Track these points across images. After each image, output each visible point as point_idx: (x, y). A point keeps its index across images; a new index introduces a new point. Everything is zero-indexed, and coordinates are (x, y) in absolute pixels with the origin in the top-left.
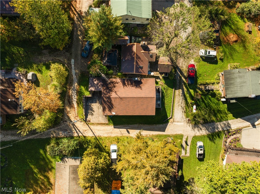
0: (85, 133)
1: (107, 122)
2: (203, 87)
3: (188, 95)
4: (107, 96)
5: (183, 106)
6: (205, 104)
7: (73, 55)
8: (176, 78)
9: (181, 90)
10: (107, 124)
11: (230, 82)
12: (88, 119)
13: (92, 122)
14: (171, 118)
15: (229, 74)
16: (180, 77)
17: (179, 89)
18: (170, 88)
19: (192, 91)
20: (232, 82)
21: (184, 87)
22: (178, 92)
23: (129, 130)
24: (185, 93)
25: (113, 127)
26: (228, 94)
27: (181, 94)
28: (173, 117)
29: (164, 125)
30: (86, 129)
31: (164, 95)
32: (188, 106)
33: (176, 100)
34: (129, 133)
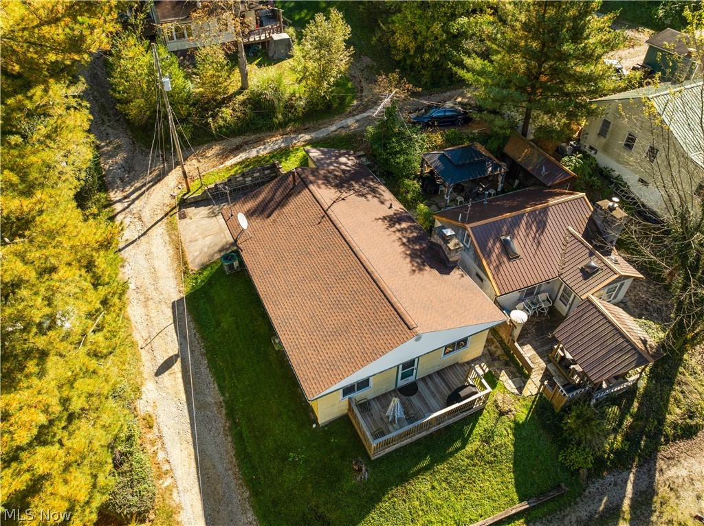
0: (127, 220)
1: (194, 267)
4: (312, 178)
8: (592, 489)
10: (185, 271)
12: (191, 211)
13: (182, 224)
18: (510, 477)
23: (177, 367)
25: (176, 297)
31: (452, 454)
34: (161, 371)
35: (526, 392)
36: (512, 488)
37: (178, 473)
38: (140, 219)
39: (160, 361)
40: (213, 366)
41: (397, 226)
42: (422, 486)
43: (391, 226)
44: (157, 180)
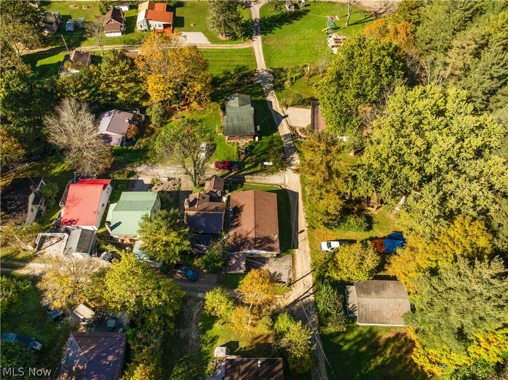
1: (289, 256)
2: (242, 157)
3: (252, 170)
5: (266, 174)
6: (263, 154)
7: (192, 294)
8: (231, 181)
9: (246, 177)
10: (293, 257)
11: (237, 130)
13: (290, 276)
14: (280, 186)
15: (229, 130)
16: (230, 177)
17: (244, 178)
19: (246, 166)
20: (237, 128)
21: (242, 173)
22: (248, 179)
23: (299, 231)
24: (248, 172)
25: (297, 250)
26: (250, 132)
27: (251, 177)
28: (280, 184)
29: (289, 193)
30: (302, 285)
32: (265, 170)
33: (257, 181)
34: (303, 231)
35: (231, 194)
38: (304, 285)
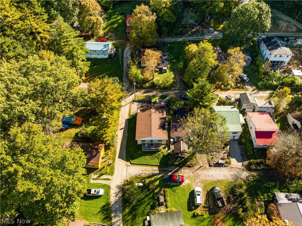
0: (124, 102)
1: (131, 114)
2: (162, 192)
3: (153, 179)
4: (152, 107)
5: (141, 175)
7: (182, 91)
8: (170, 167)
9: (158, 172)
10: (129, 114)
11: (169, 217)
12: (134, 103)
13: (132, 105)
14: (131, 163)
15: (177, 216)
16: (171, 171)
17: (159, 171)
18: (159, 161)
19: (157, 183)
20: (169, 219)
21: (161, 175)
22: (156, 170)
23: (123, 129)
24: (156, 177)
25: (127, 118)
26: (155, 216)
27: (154, 172)
28: (131, 165)
29: (125, 158)
30: (127, 102)
31: (153, 155)
32: (142, 179)
33: (149, 168)
34: (121, 129)
35: (168, 151)
36: (159, 162)
37: (118, 143)
39: (121, 128)
40: (128, 131)
41: (162, 120)
42: (147, 157)
43: (161, 120)
44: (132, 94)
